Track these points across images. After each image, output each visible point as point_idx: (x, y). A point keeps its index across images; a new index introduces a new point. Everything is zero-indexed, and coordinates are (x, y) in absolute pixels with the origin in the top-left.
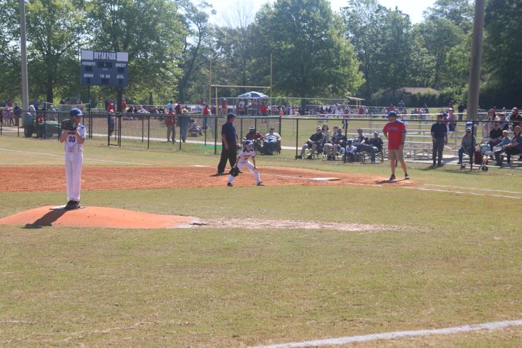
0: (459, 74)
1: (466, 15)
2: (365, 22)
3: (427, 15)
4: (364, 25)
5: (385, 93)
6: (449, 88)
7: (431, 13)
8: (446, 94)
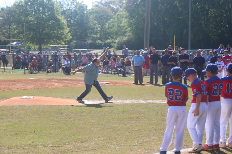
0: (113, 33)
1: (112, 5)
2: (65, 7)
3: (94, 5)
4: (65, 9)
5: (76, 42)
6: (108, 40)
7: (96, 3)
8: (107, 43)
